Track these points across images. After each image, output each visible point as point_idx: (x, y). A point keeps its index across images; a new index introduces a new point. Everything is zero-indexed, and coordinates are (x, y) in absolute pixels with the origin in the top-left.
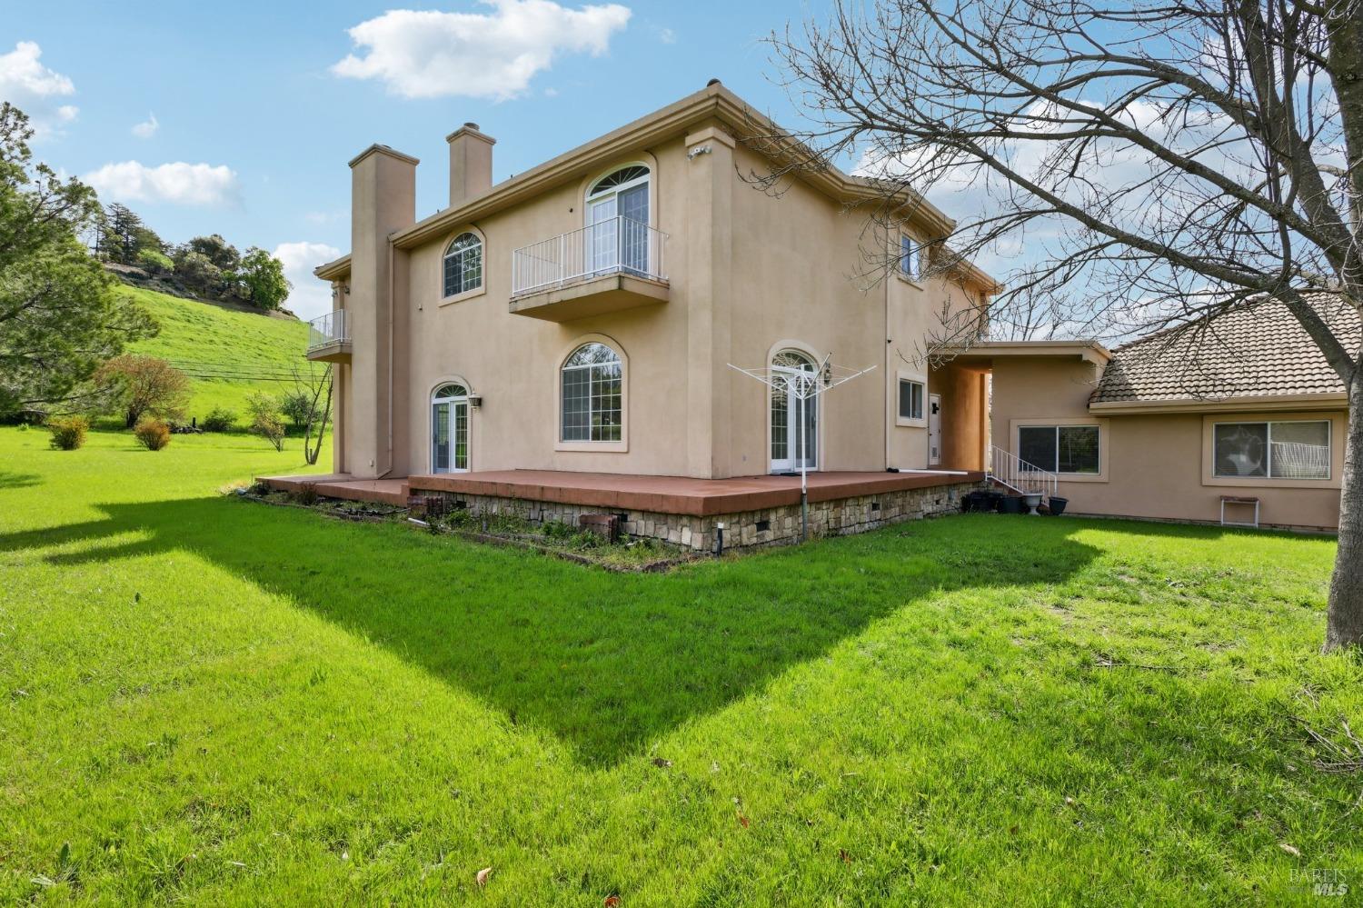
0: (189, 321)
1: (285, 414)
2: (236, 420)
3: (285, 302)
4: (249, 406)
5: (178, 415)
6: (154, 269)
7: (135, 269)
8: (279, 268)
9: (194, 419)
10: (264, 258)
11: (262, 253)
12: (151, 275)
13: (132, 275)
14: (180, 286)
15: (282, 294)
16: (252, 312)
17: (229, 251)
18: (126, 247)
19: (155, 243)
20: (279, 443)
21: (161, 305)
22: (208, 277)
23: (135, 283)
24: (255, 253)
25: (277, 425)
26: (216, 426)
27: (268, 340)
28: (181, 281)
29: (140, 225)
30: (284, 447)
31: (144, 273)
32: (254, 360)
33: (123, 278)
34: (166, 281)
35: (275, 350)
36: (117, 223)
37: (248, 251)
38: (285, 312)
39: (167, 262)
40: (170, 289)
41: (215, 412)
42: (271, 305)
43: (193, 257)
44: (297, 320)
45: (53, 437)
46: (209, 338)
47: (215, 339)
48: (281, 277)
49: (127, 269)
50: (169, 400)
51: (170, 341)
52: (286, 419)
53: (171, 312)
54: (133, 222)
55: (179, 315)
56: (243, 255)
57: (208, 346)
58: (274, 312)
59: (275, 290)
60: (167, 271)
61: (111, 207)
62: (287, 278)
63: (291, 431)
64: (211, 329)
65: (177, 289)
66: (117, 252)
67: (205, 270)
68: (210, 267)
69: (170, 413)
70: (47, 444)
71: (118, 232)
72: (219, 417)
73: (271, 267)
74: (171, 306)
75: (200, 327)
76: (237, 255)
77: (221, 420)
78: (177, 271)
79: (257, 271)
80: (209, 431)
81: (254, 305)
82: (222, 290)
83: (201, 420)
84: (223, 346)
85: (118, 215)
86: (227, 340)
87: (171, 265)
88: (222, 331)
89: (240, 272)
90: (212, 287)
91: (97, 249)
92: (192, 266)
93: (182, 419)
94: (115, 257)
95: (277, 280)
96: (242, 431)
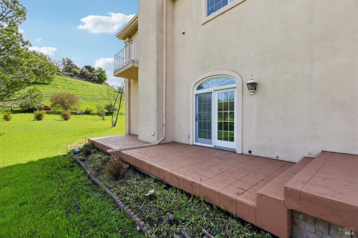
0: (83, 86)
1: (106, 109)
2: (92, 111)
3: (106, 81)
4: (96, 107)
5: (77, 109)
6: (76, 73)
7: (71, 74)
8: (105, 72)
9: (82, 111)
10: (101, 70)
11: (101, 69)
12: (74, 75)
13: (70, 75)
14: (82, 77)
15: (105, 79)
16: (98, 84)
17: (93, 69)
18: (70, 69)
19: (76, 67)
20: (104, 118)
21: (76, 82)
22: (88, 75)
23: (71, 77)
24: (99, 69)
25: (103, 112)
26: (88, 113)
27: (102, 90)
28: (82, 76)
29: (73, 63)
30: (105, 119)
31: (73, 75)
32: (98, 95)
33: (68, 75)
34: (78, 76)
35: (104, 93)
36: (67, 63)
37: (97, 68)
38: (106, 84)
39: (78, 72)
40: (79, 78)
41: (87, 109)
42: (103, 82)
43: (85, 70)
44: (109, 86)
45: (34, 116)
46: (88, 90)
47: (89, 90)
48: (105, 75)
49: (69, 74)
50: (75, 105)
51: (78, 91)
52: (106, 111)
53: (79, 84)
54: (71, 62)
55: (81, 84)
56: (96, 69)
57: (87, 92)
58: (104, 84)
59: (104, 78)
60: (79, 74)
61: (66, 59)
62: (107, 75)
63: (107, 114)
64: (88, 88)
65: (81, 78)
66: (67, 70)
67: (87, 73)
68: (88, 72)
69: (75, 109)
70: (33, 119)
71: (67, 65)
72: (88, 110)
73: (103, 72)
74: (79, 82)
75: (86, 87)
76: (95, 69)
77: (89, 111)
78: (81, 74)
79: (100, 73)
80: (85, 114)
81: (99, 82)
82: (91, 78)
83: (83, 111)
84: (91, 92)
85: (68, 61)
86: (92, 91)
87: (80, 72)
88: (91, 88)
89: (96, 74)
90: (89, 78)
91: (63, 69)
92: (84, 72)
93: (78, 111)
94: (67, 71)
95: (104, 75)
96: (94, 114)
